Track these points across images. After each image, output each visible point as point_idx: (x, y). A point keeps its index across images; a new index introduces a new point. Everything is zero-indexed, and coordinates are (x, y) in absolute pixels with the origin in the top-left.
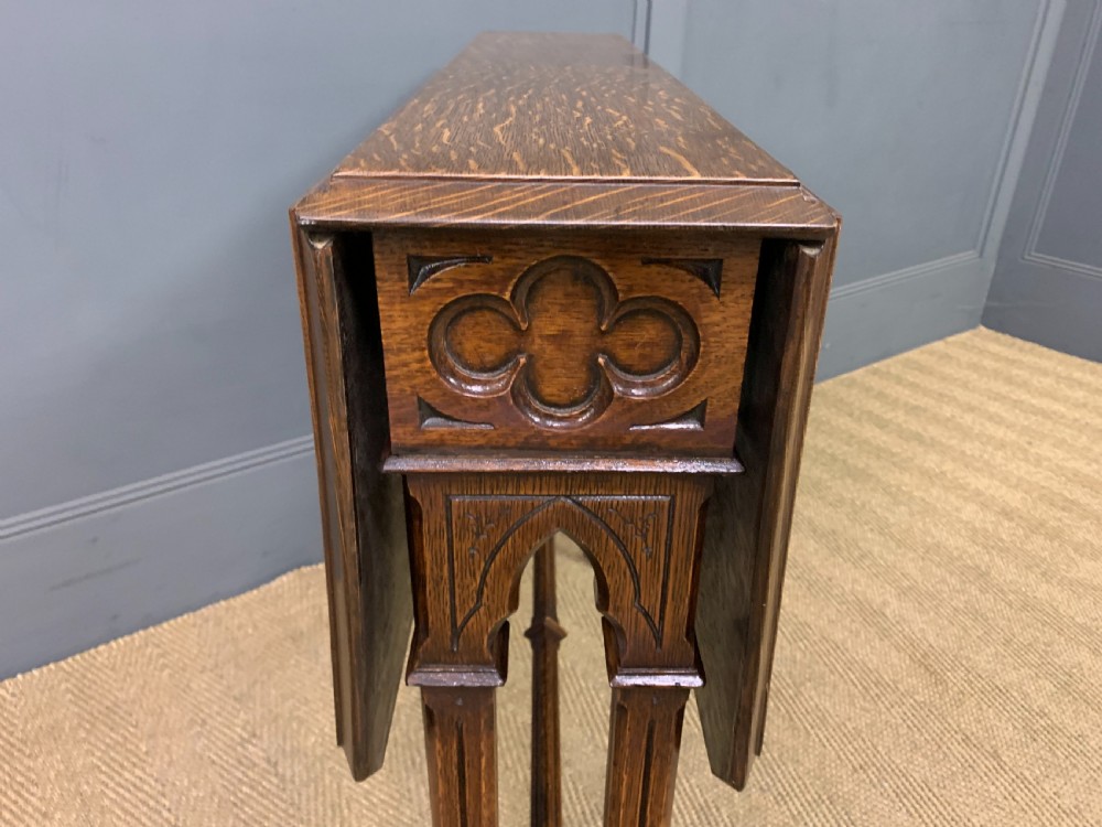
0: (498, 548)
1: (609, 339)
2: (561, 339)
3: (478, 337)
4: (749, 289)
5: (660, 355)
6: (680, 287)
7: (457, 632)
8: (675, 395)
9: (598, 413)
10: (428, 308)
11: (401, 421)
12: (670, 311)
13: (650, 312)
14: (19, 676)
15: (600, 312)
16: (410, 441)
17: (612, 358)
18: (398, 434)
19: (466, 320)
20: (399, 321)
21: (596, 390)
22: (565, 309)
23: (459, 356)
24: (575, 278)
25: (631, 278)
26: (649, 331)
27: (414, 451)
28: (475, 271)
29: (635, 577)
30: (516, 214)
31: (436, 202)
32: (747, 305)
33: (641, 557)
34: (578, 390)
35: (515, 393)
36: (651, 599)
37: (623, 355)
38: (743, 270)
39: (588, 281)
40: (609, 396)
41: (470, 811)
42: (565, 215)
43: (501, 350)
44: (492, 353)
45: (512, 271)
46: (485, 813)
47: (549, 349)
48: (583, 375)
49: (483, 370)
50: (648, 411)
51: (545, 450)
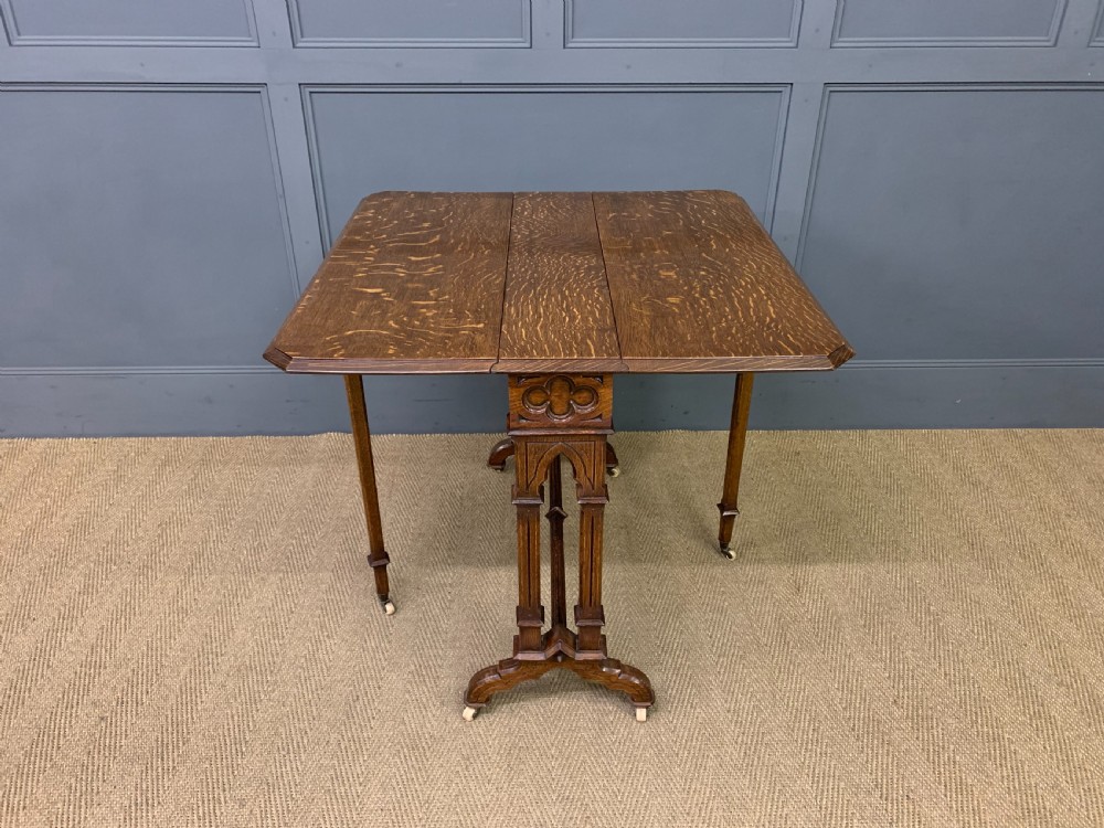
1: (574, 396)
2: (560, 397)
3: (535, 398)
5: (588, 400)
6: (592, 383)
7: (528, 486)
8: (593, 412)
10: (522, 390)
12: (590, 389)
13: (586, 390)
15: (570, 390)
16: (516, 427)
17: (574, 401)
18: (512, 425)
20: (514, 394)
21: (570, 410)
22: (561, 389)
24: (563, 384)
25: (579, 381)
26: (585, 394)
27: (517, 429)
29: (585, 467)
34: (565, 411)
35: (547, 412)
36: (590, 474)
37: (577, 400)
40: (574, 412)
43: (542, 401)
44: (540, 401)
45: (546, 380)
47: (556, 400)
48: (566, 406)
49: (537, 406)
50: (585, 416)
51: (554, 427)
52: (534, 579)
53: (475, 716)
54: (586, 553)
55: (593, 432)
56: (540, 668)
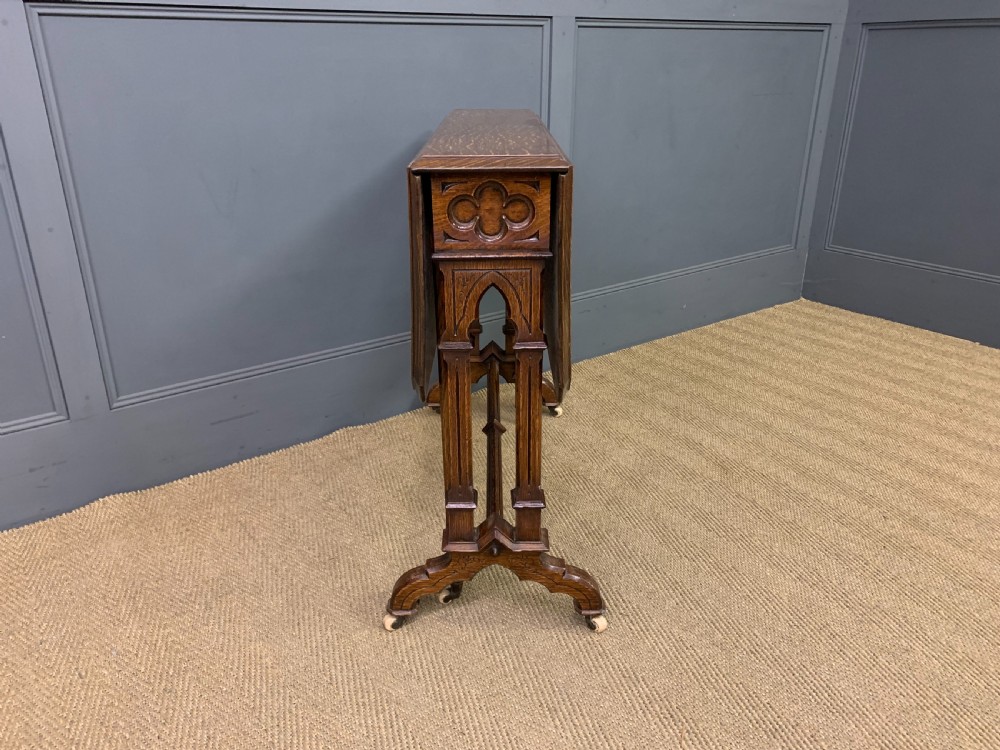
0: (471, 291)
1: (506, 210)
2: (490, 211)
3: (463, 209)
4: (549, 190)
5: (523, 215)
6: (526, 190)
7: (456, 327)
8: (527, 229)
9: (503, 236)
10: (448, 199)
11: (439, 240)
12: (525, 199)
13: (519, 200)
14: (191, 476)
15: (502, 200)
16: (441, 248)
17: (507, 217)
18: (437, 245)
19: (460, 205)
20: (439, 204)
21: (503, 228)
22: (491, 199)
23: (457, 218)
24: (494, 190)
25: (512, 187)
26: (520, 207)
27: (442, 251)
28: (463, 186)
29: (520, 303)
30: (475, 166)
31: (452, 163)
32: (548, 196)
33: (521, 294)
34: (497, 229)
35: (476, 229)
36: (526, 312)
37: (511, 216)
38: (546, 184)
39: (498, 190)
40: (507, 230)
41: (461, 413)
42: (493, 165)
43: (471, 215)
44: (468, 216)
45: (474, 186)
46: (467, 415)
47: (487, 214)
48: (498, 224)
49: (465, 222)
50: (520, 235)
51: (486, 250)
52: (464, 448)
53: (395, 626)
54: (523, 414)
55: (529, 255)
56: (472, 564)
